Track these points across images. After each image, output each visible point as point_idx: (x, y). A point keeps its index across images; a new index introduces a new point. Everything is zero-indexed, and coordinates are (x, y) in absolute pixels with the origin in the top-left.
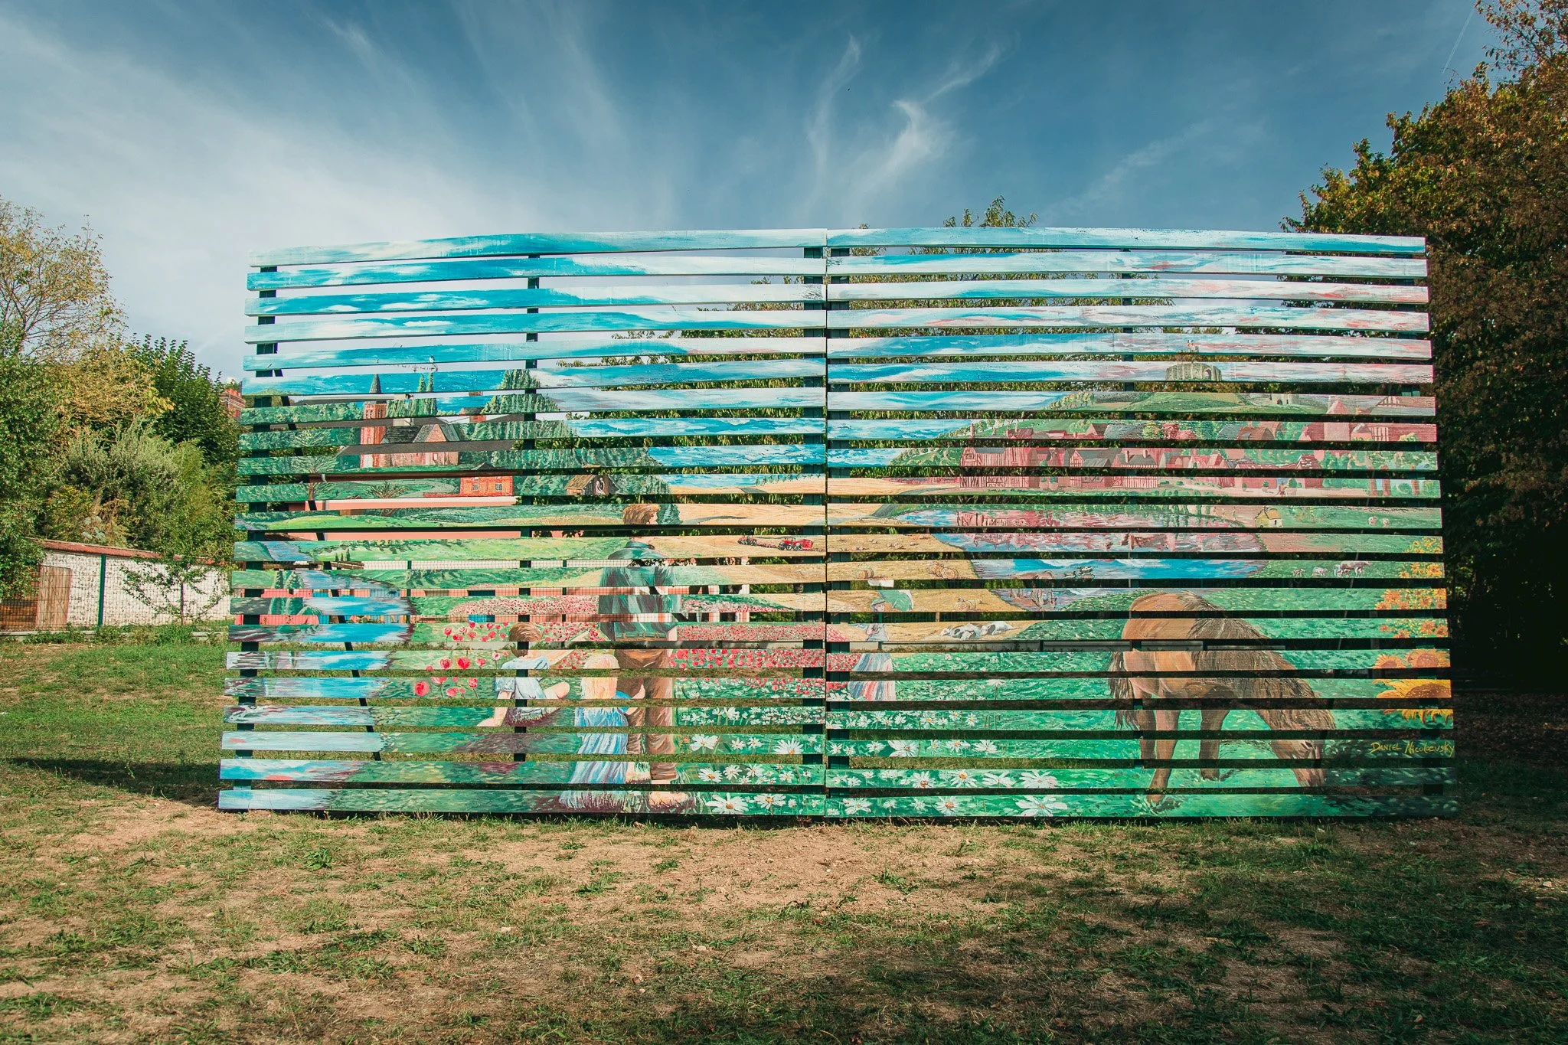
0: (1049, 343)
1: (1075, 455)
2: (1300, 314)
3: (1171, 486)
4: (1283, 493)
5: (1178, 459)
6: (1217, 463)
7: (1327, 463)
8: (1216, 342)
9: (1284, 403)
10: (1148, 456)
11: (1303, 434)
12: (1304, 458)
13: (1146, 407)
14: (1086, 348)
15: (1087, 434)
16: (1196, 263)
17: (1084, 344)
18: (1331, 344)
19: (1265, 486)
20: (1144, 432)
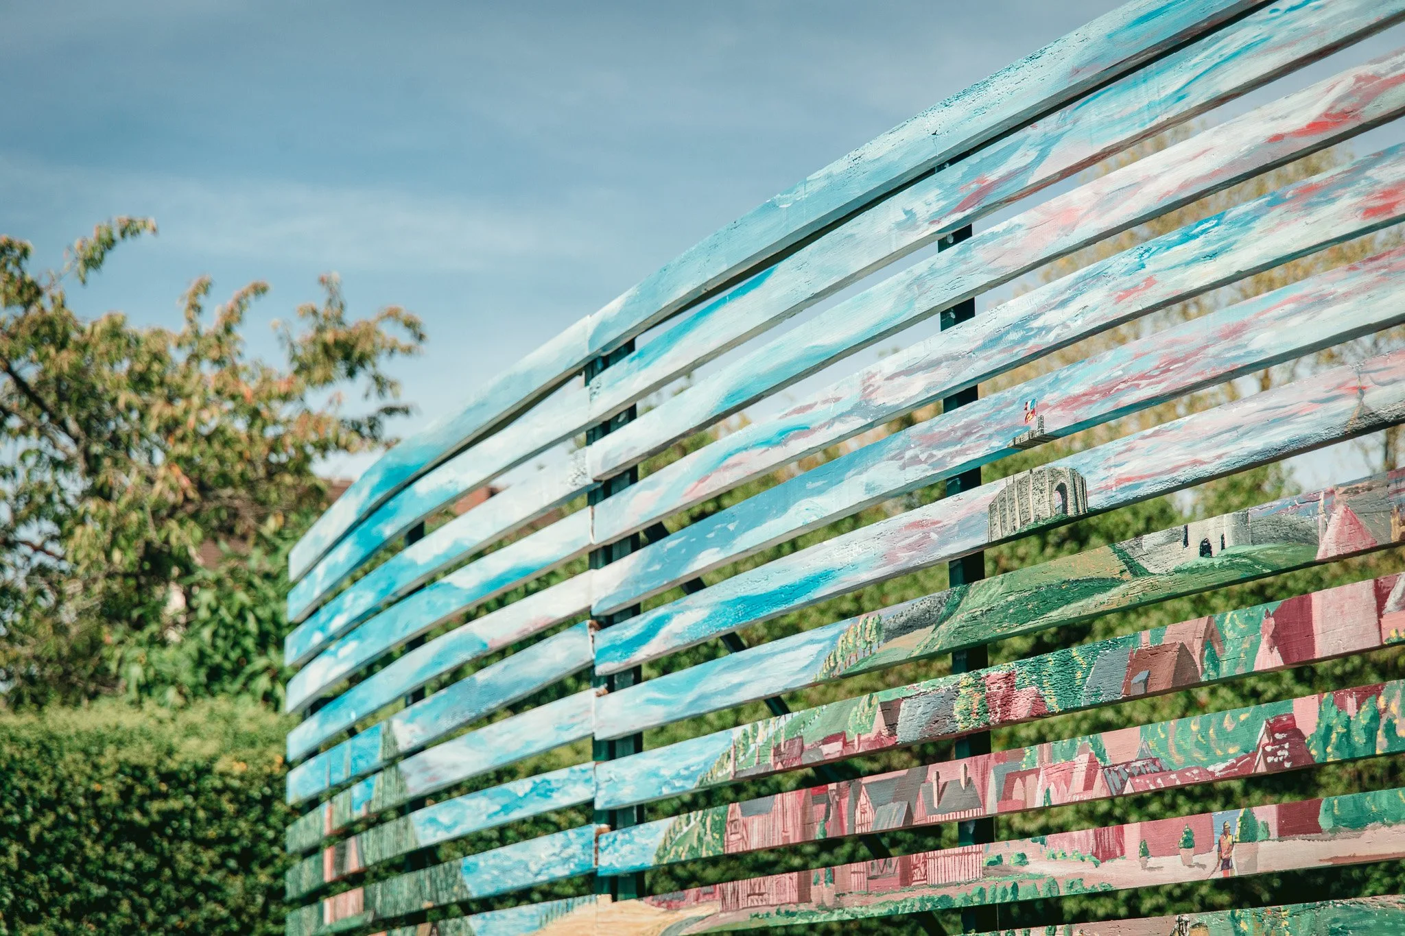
0: (820, 491)
1: (863, 799)
2: (1246, 222)
3: (1007, 872)
4: (1226, 864)
5: (1018, 782)
6: (1089, 785)
7: (1326, 739)
8: (1078, 389)
9: (1216, 549)
10: (968, 781)
11: (1264, 646)
12: (1271, 731)
13: (958, 632)
14: (869, 488)
15: (872, 735)
16: (1033, 154)
17: (864, 478)
18: (1322, 301)
19: (1189, 843)
20: (958, 706)
